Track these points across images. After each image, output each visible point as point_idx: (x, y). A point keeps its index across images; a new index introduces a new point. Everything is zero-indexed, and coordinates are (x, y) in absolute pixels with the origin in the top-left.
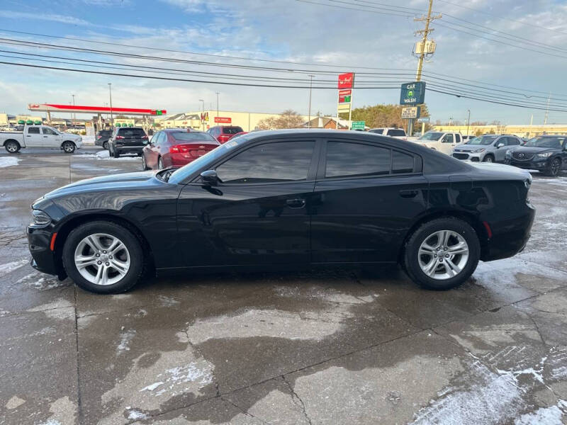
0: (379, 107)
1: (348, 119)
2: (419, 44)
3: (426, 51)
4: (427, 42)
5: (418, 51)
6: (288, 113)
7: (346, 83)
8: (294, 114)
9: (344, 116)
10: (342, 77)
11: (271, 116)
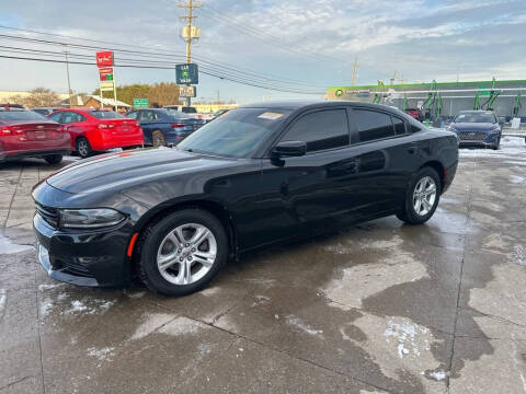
0: (136, 86)
1: (113, 97)
2: (185, 29)
3: (192, 36)
4: (192, 28)
5: (185, 35)
6: (40, 91)
7: (105, 61)
8: (47, 91)
9: (108, 95)
10: (100, 55)
11: (16, 94)
